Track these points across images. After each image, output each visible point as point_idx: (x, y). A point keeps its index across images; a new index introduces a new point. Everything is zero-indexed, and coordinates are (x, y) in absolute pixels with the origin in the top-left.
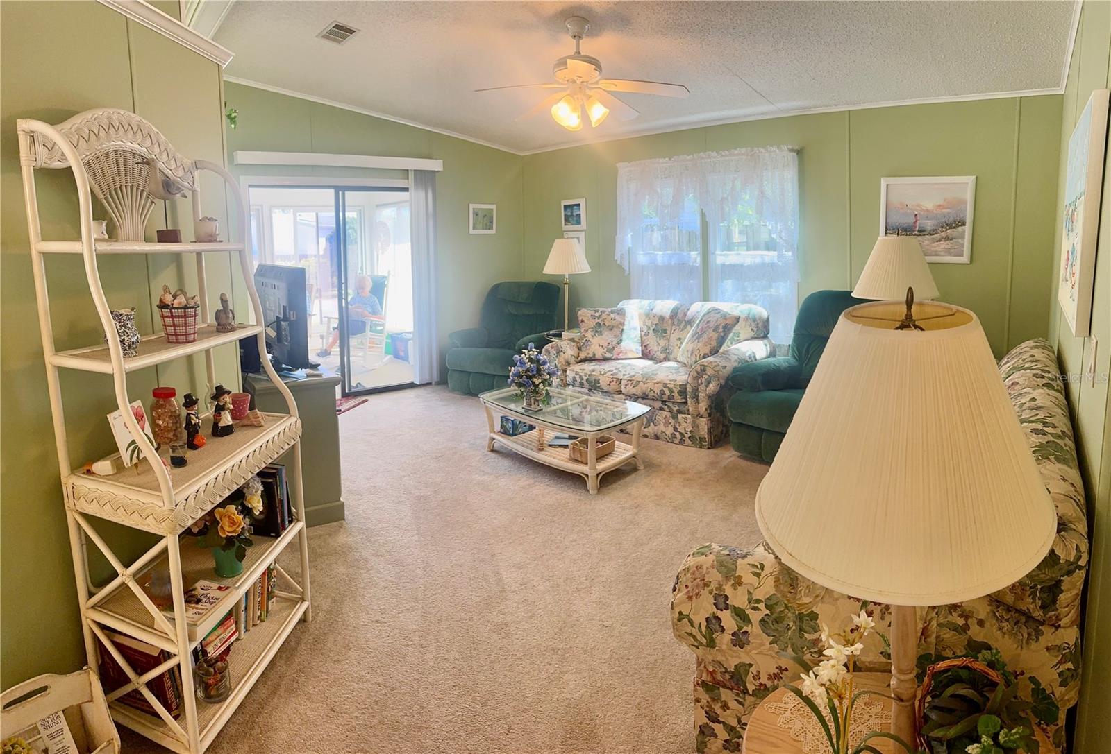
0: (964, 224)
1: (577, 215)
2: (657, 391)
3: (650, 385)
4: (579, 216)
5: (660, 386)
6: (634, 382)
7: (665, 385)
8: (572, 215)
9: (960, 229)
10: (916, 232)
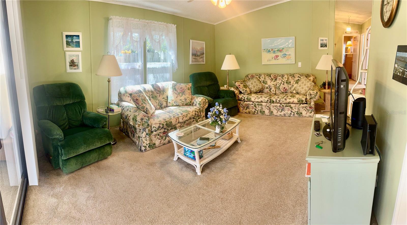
0: (204, 54)
1: (76, 42)
2: (194, 115)
3: (191, 114)
4: (78, 43)
5: (194, 112)
6: (185, 115)
7: (195, 111)
8: (72, 42)
9: (203, 55)
10: (197, 56)
